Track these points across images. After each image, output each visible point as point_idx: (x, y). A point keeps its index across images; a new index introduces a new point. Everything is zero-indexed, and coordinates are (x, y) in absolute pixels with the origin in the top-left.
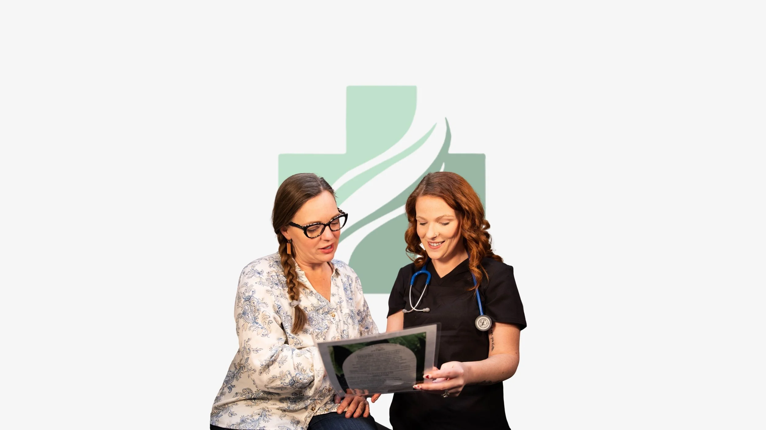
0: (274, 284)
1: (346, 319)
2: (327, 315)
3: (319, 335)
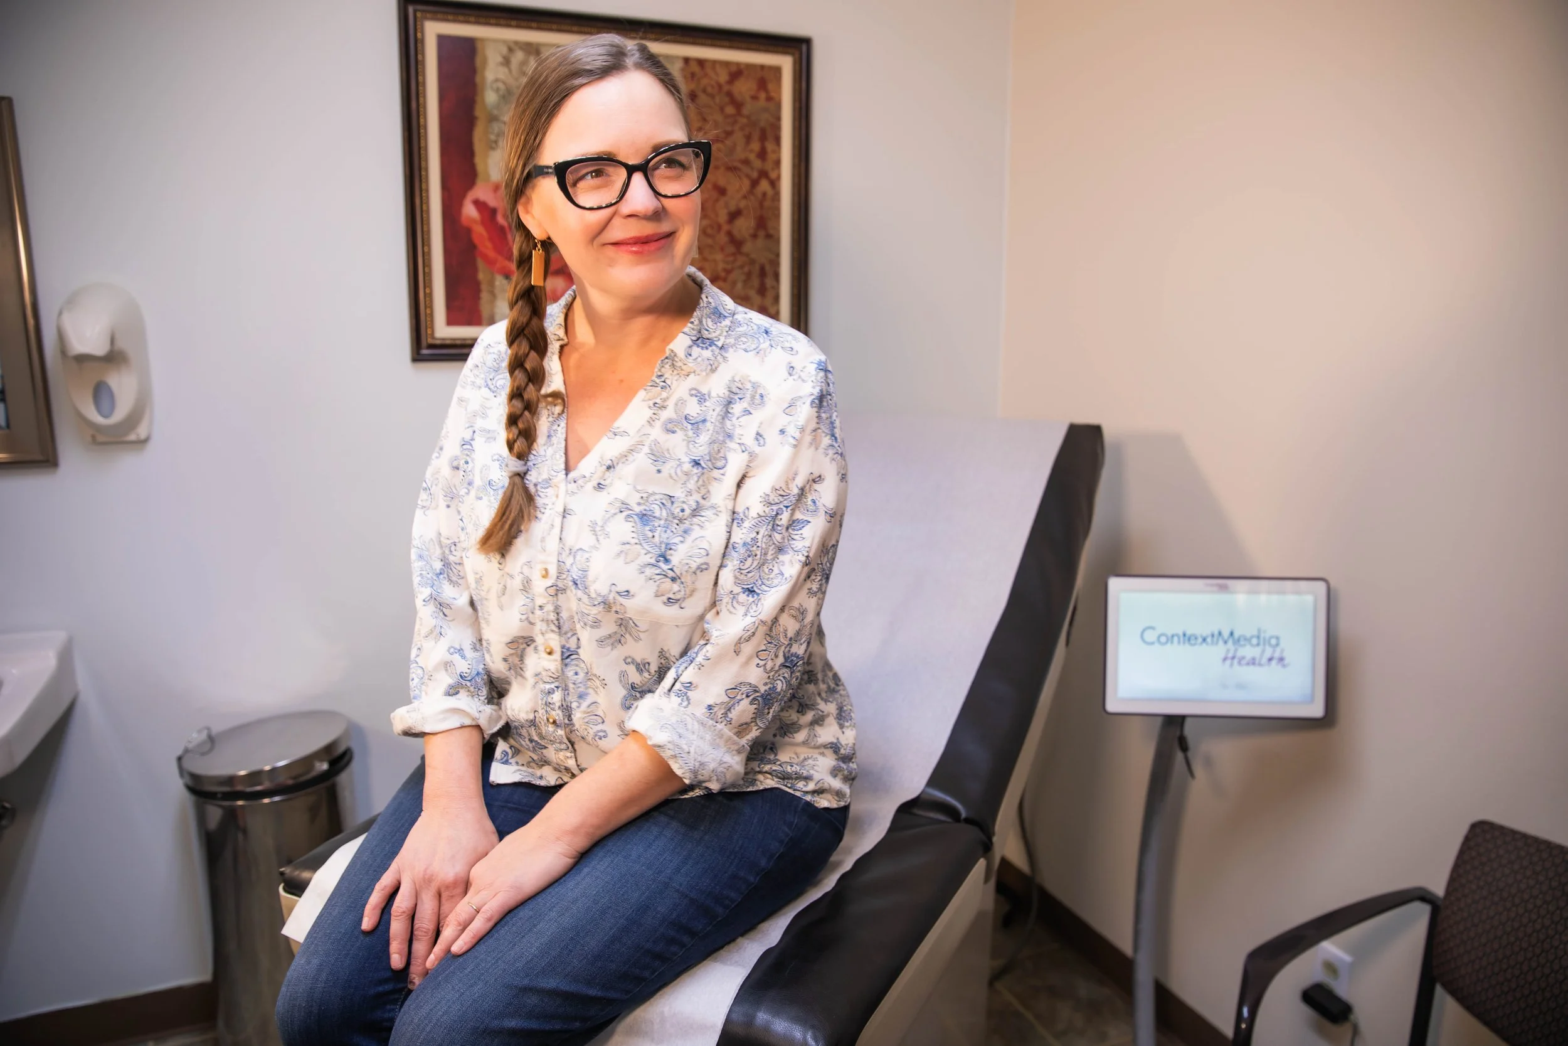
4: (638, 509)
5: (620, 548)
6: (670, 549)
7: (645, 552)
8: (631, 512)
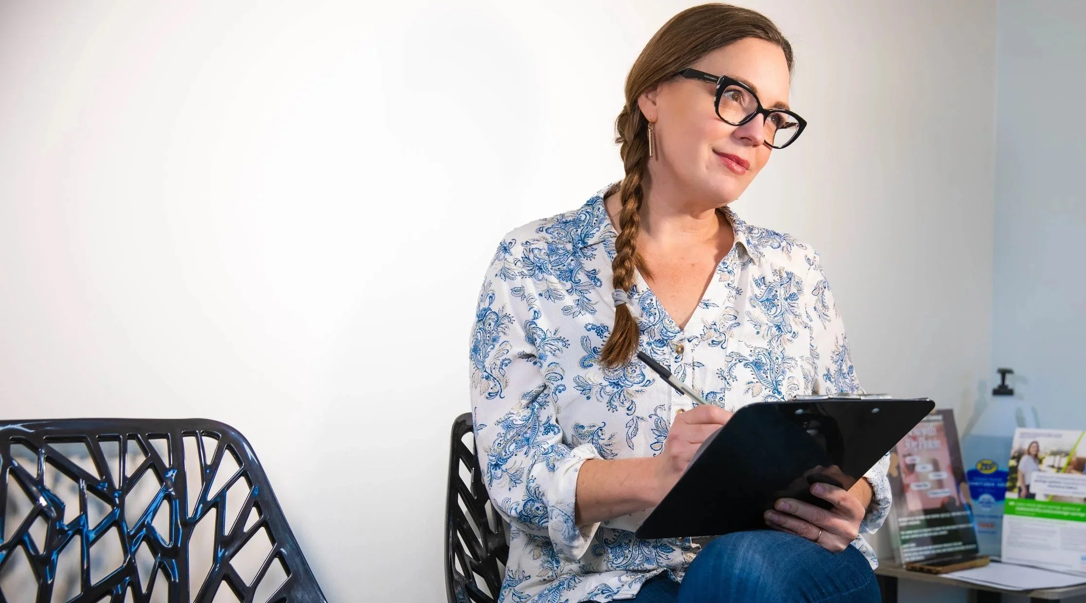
0: (537, 268)
1: (730, 365)
2: (662, 349)
3: (614, 401)
4: (751, 359)
5: (746, 387)
6: (779, 385)
7: (765, 387)
8: (747, 362)
